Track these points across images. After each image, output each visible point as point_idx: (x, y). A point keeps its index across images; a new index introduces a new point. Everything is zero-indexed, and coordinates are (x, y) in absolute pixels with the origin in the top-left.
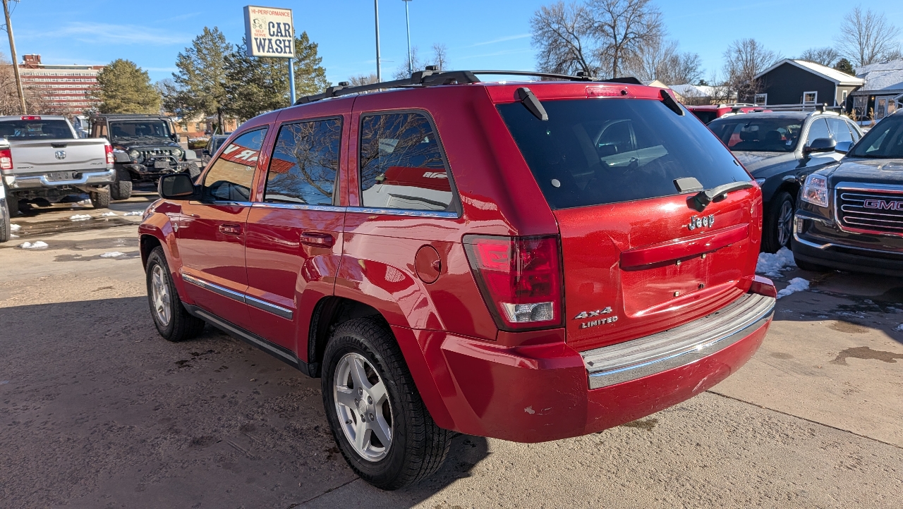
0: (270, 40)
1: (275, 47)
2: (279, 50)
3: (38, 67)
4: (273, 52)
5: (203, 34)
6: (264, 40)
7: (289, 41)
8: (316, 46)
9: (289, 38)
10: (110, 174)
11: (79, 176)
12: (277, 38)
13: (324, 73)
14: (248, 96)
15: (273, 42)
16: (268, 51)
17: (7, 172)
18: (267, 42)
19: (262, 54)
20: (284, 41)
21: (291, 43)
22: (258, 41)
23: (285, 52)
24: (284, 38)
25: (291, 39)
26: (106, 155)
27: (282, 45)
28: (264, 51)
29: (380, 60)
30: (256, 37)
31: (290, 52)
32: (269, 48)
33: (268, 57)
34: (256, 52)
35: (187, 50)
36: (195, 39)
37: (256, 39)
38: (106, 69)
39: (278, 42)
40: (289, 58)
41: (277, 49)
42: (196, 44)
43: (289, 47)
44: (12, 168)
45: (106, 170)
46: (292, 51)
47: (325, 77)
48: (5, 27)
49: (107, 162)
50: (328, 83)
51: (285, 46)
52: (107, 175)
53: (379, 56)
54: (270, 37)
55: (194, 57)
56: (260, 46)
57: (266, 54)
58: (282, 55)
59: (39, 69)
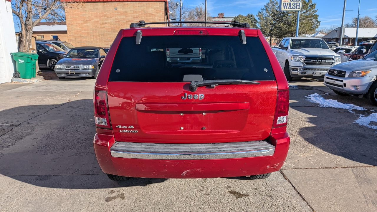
0: (290, 3)
1: (292, 6)
2: (294, 7)
3: (222, 18)
4: (291, 8)
5: (269, 2)
6: (288, 3)
7: (299, 3)
8: (315, 5)
9: (299, 2)
10: (200, 59)
11: (189, 59)
12: (294, 2)
13: (317, 17)
14: (279, 28)
15: (291, 4)
16: (289, 8)
17: (168, 56)
18: (289, 4)
19: (285, 9)
20: (297, 3)
21: (300, 4)
22: (285, 4)
23: (297, 8)
24: (297, 2)
25: (301, 2)
26: (199, 52)
27: (296, 5)
28: (286, 8)
29: (345, 10)
30: (284, 2)
31: (299, 8)
32: (289, 7)
33: (290, 11)
34: (283, 9)
35: (261, 9)
36: (266, 4)
37: (284, 3)
38: (235, 18)
39: (294, 4)
40: (298, 11)
41: (293, 7)
42: (265, 7)
43: (299, 6)
44: (169, 55)
45: (199, 57)
46: (300, 8)
47: (317, 19)
48: (205, 4)
49: (199, 55)
50: (319, 22)
51: (297, 6)
52: (198, 59)
53: (345, 8)
54: (290, 2)
55: (264, 12)
56: (285, 6)
57: (287, 10)
58: (295, 9)
59: (223, 19)
